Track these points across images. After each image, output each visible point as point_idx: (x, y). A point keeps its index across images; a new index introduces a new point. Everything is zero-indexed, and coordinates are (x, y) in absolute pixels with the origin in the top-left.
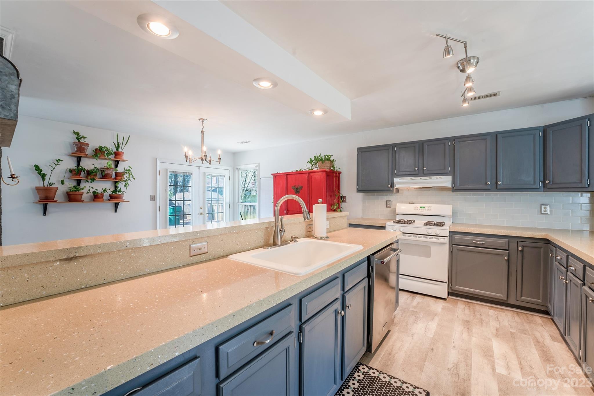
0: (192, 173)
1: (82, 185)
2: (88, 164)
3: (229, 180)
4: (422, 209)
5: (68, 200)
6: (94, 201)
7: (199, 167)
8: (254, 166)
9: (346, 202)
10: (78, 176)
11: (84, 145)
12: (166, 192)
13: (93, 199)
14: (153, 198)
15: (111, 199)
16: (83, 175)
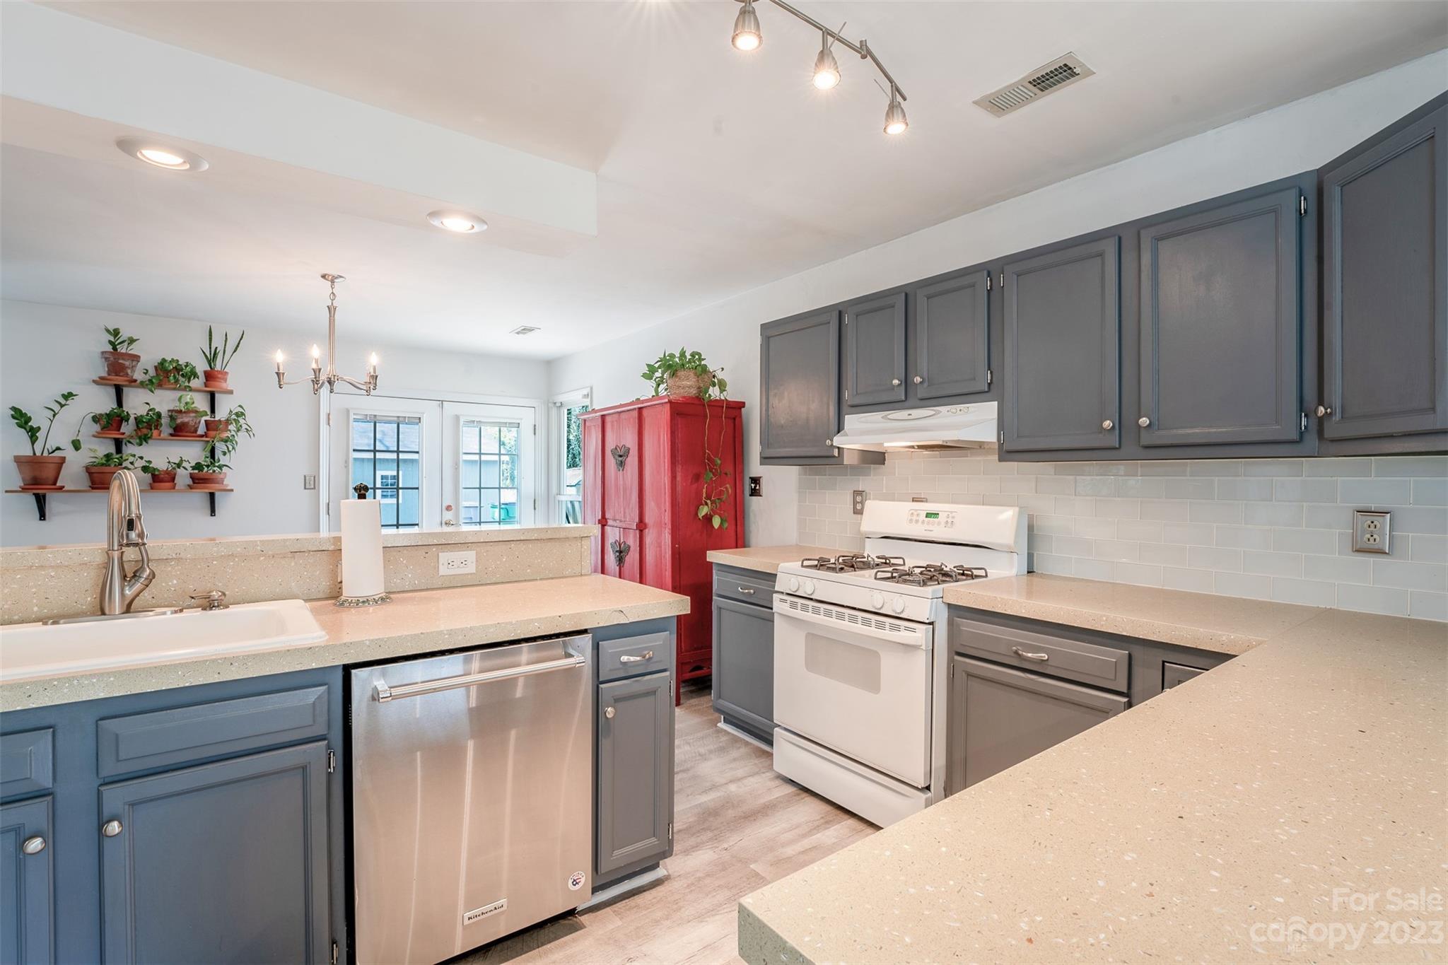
0: (420, 418)
1: (129, 450)
2: (138, 403)
3: (535, 434)
4: (931, 519)
5: (90, 487)
6: (152, 488)
7: (442, 401)
8: (581, 396)
9: (761, 496)
10: (115, 430)
11: (123, 359)
12: (346, 467)
13: (150, 484)
14: (311, 483)
15: (194, 483)
16: (128, 429)
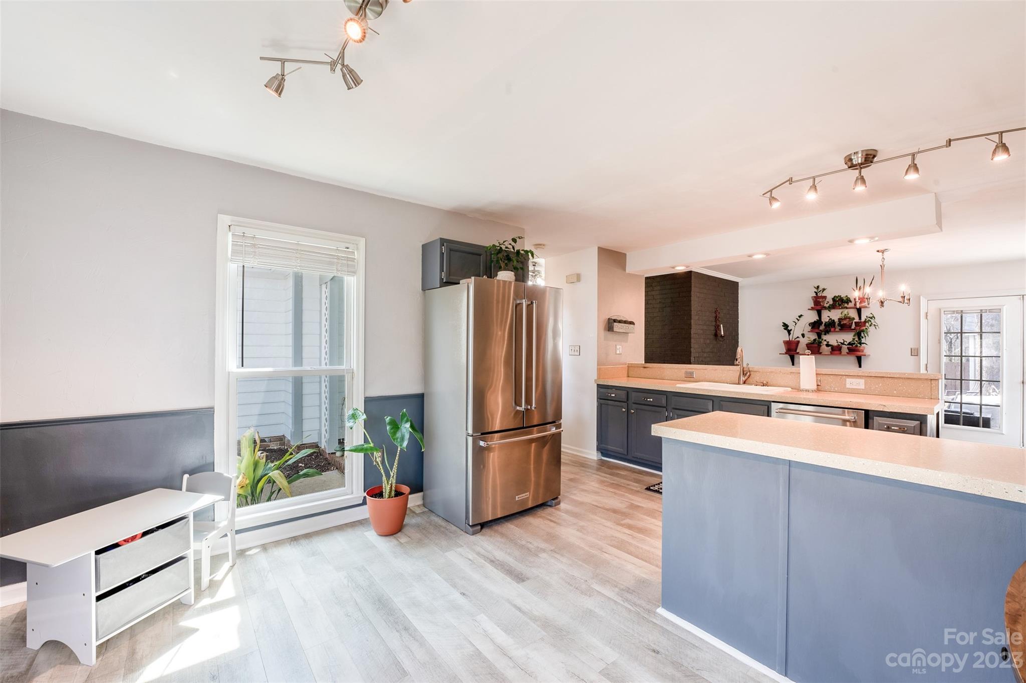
0: (1000, 309)
1: (823, 337)
5: (812, 352)
6: (832, 354)
7: (1022, 295)
10: (817, 329)
11: (819, 299)
12: (939, 343)
14: (915, 353)
15: (850, 352)
16: (822, 328)
